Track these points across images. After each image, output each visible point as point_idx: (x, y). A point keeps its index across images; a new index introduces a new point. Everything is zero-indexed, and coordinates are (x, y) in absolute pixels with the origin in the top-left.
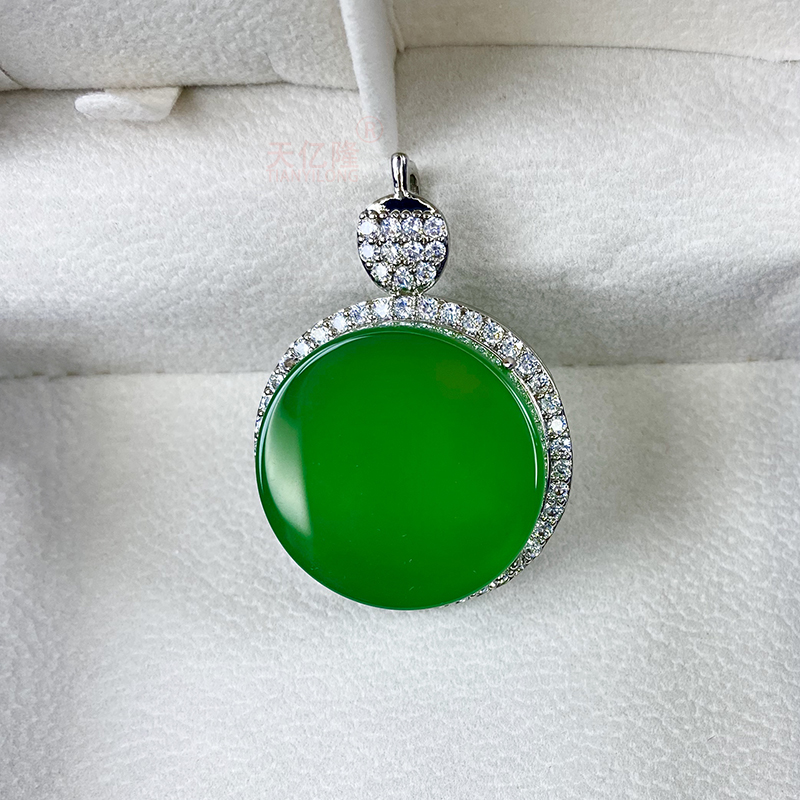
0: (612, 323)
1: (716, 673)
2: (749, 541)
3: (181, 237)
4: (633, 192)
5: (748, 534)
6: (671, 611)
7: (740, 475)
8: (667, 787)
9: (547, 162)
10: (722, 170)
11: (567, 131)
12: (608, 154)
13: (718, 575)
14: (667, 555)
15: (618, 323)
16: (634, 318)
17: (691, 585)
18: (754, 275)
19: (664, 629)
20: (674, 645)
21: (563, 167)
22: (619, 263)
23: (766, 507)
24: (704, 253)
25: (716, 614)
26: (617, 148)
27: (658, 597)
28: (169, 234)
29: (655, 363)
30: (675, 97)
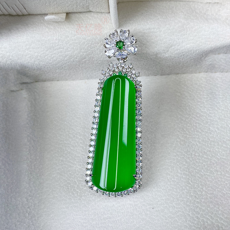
0: (167, 65)
1: (197, 146)
2: (203, 116)
3: (68, 48)
4: (173, 34)
5: (202, 114)
6: (185, 132)
7: (199, 100)
8: (187, 173)
9: (153, 28)
10: (194, 29)
11: (158, 21)
12: (167, 26)
13: (195, 124)
14: (183, 120)
15: (169, 65)
16: (173, 64)
17: (189, 126)
18: (202, 52)
19: (184, 137)
20: (186, 140)
21: (157, 29)
22: (170, 51)
23: (206, 107)
24: (190, 48)
25: (196, 133)
26: (169, 25)
27: (181, 129)
28: (65, 48)
29: (177, 74)
30: (182, 12)
